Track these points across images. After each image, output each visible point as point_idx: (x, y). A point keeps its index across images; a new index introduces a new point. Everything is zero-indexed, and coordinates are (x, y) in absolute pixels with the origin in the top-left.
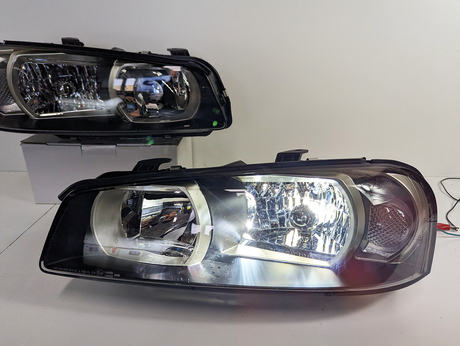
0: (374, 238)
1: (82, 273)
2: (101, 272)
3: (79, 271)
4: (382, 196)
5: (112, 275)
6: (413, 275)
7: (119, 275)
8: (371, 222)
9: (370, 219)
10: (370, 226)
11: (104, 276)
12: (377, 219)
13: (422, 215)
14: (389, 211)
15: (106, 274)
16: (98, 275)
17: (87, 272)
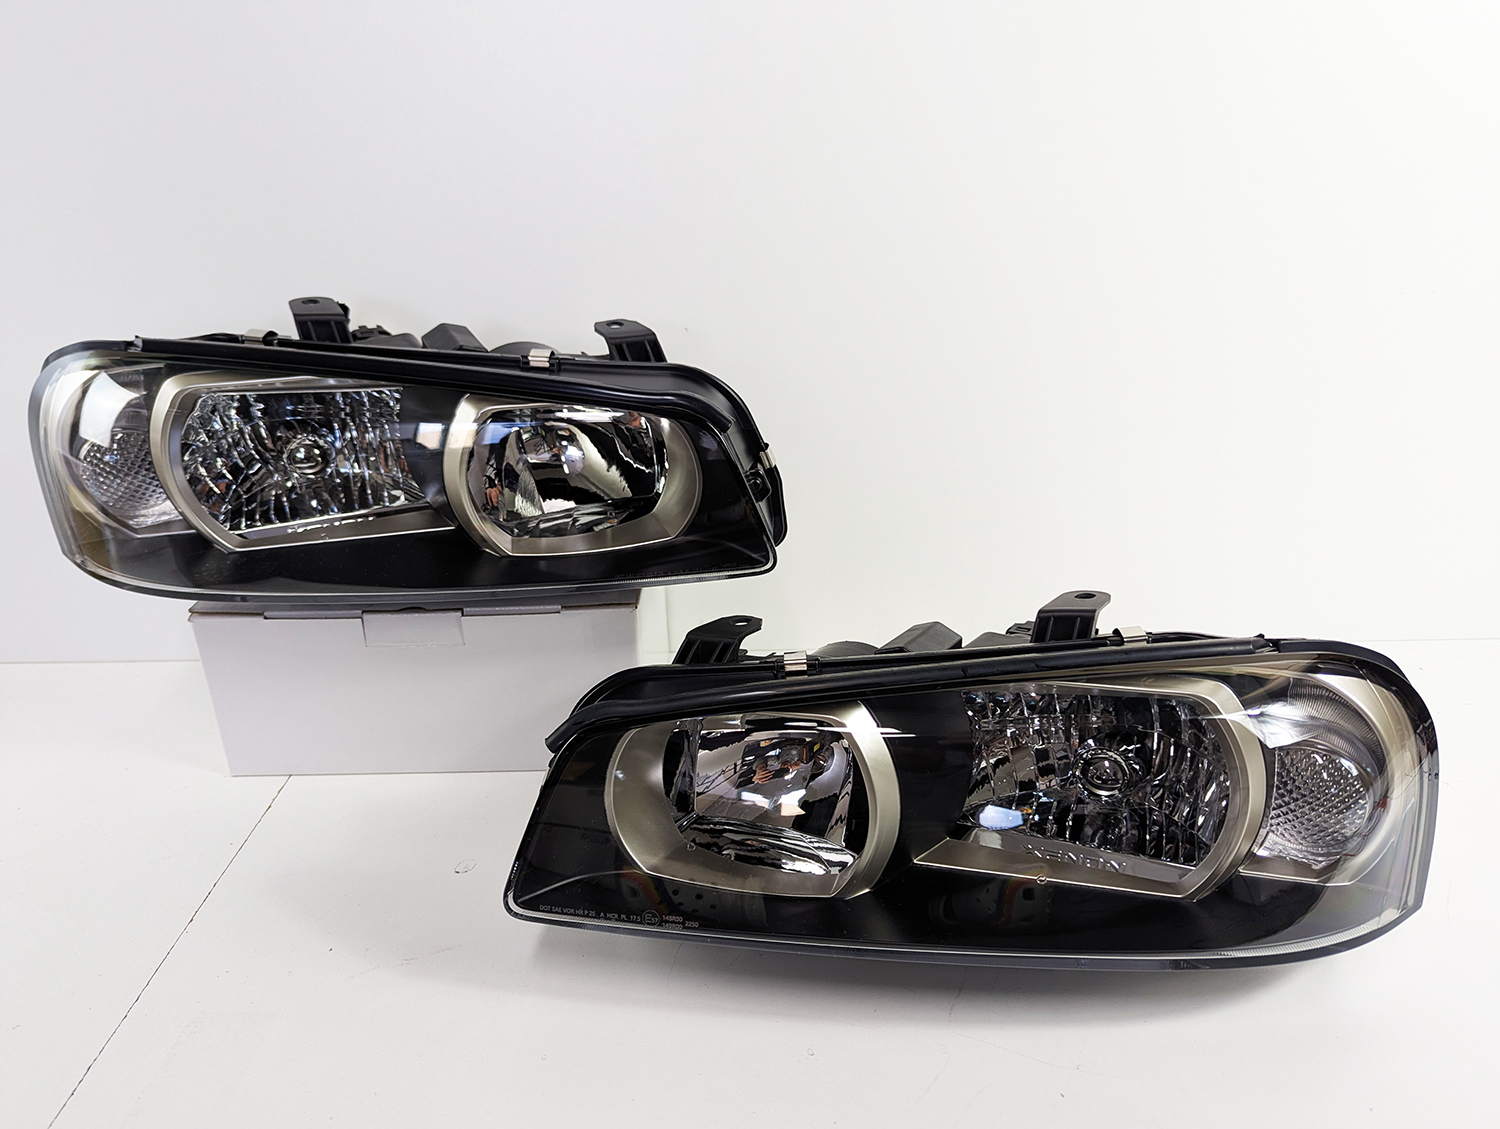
0: (1286, 826)
1: (610, 919)
2: (654, 916)
3: (602, 914)
4: (1297, 724)
5: (679, 923)
6: (1380, 915)
7: (696, 925)
8: (1279, 788)
9: (1276, 783)
10: (1276, 799)
11: (660, 925)
12: (1294, 782)
14: (1320, 761)
15: (667, 922)
16: (648, 924)
17: (619, 917)
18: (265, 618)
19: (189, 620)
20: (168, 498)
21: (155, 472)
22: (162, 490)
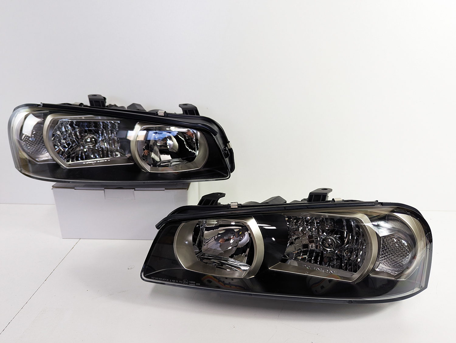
0: (384, 261)
1: (173, 282)
2: (187, 281)
3: (170, 280)
4: (389, 229)
5: (194, 284)
6: (413, 289)
7: (199, 284)
8: (382, 248)
9: (381, 247)
10: (381, 252)
11: (188, 284)
12: (387, 247)
13: (421, 244)
14: (396, 241)
15: (190, 283)
16: (185, 284)
17: (176, 281)
18: (75, 189)
19: (52, 189)
20: (48, 152)
21: (44, 144)
22: (46, 149)
